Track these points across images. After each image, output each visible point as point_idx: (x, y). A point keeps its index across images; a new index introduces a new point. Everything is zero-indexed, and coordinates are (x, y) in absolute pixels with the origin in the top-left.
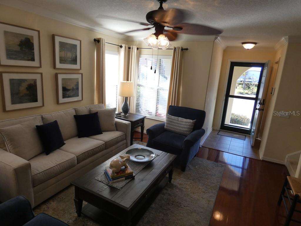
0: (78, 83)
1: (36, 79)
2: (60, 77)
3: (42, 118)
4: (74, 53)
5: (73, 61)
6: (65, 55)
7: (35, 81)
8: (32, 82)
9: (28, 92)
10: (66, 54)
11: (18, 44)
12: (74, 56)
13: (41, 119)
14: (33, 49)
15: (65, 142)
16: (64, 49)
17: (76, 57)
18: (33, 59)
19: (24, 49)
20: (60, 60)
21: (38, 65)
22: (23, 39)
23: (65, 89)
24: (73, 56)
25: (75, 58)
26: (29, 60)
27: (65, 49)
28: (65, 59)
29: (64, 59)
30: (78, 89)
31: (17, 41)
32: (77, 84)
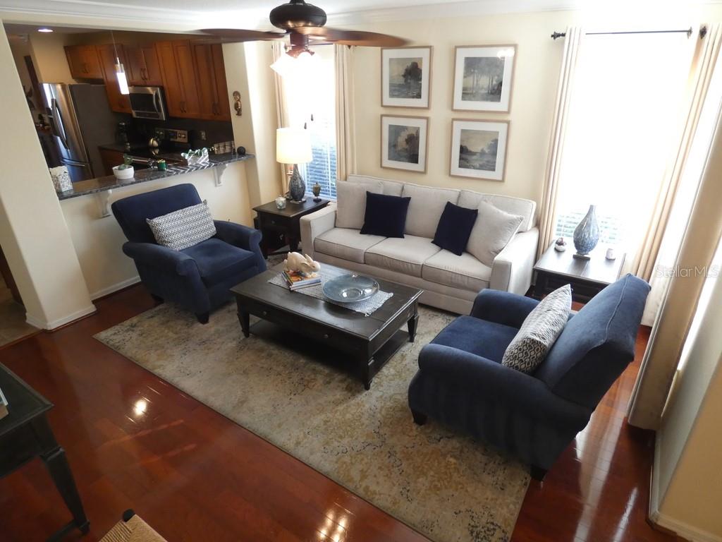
0: (496, 141)
1: (419, 128)
2: (458, 127)
3: (403, 189)
4: (496, 77)
5: (492, 93)
6: (475, 82)
7: (418, 130)
8: (414, 133)
9: (407, 147)
10: (477, 81)
11: (403, 74)
12: (494, 82)
13: (400, 189)
14: (421, 79)
15: (405, 235)
16: (472, 70)
17: (500, 84)
18: (419, 96)
19: (409, 81)
20: (463, 93)
21: (425, 105)
22: (409, 64)
23: (463, 150)
24: (492, 81)
25: (496, 88)
26: (413, 97)
27: (476, 71)
28: (474, 92)
29: (471, 92)
30: (494, 154)
31: (402, 70)
32: (493, 143)
